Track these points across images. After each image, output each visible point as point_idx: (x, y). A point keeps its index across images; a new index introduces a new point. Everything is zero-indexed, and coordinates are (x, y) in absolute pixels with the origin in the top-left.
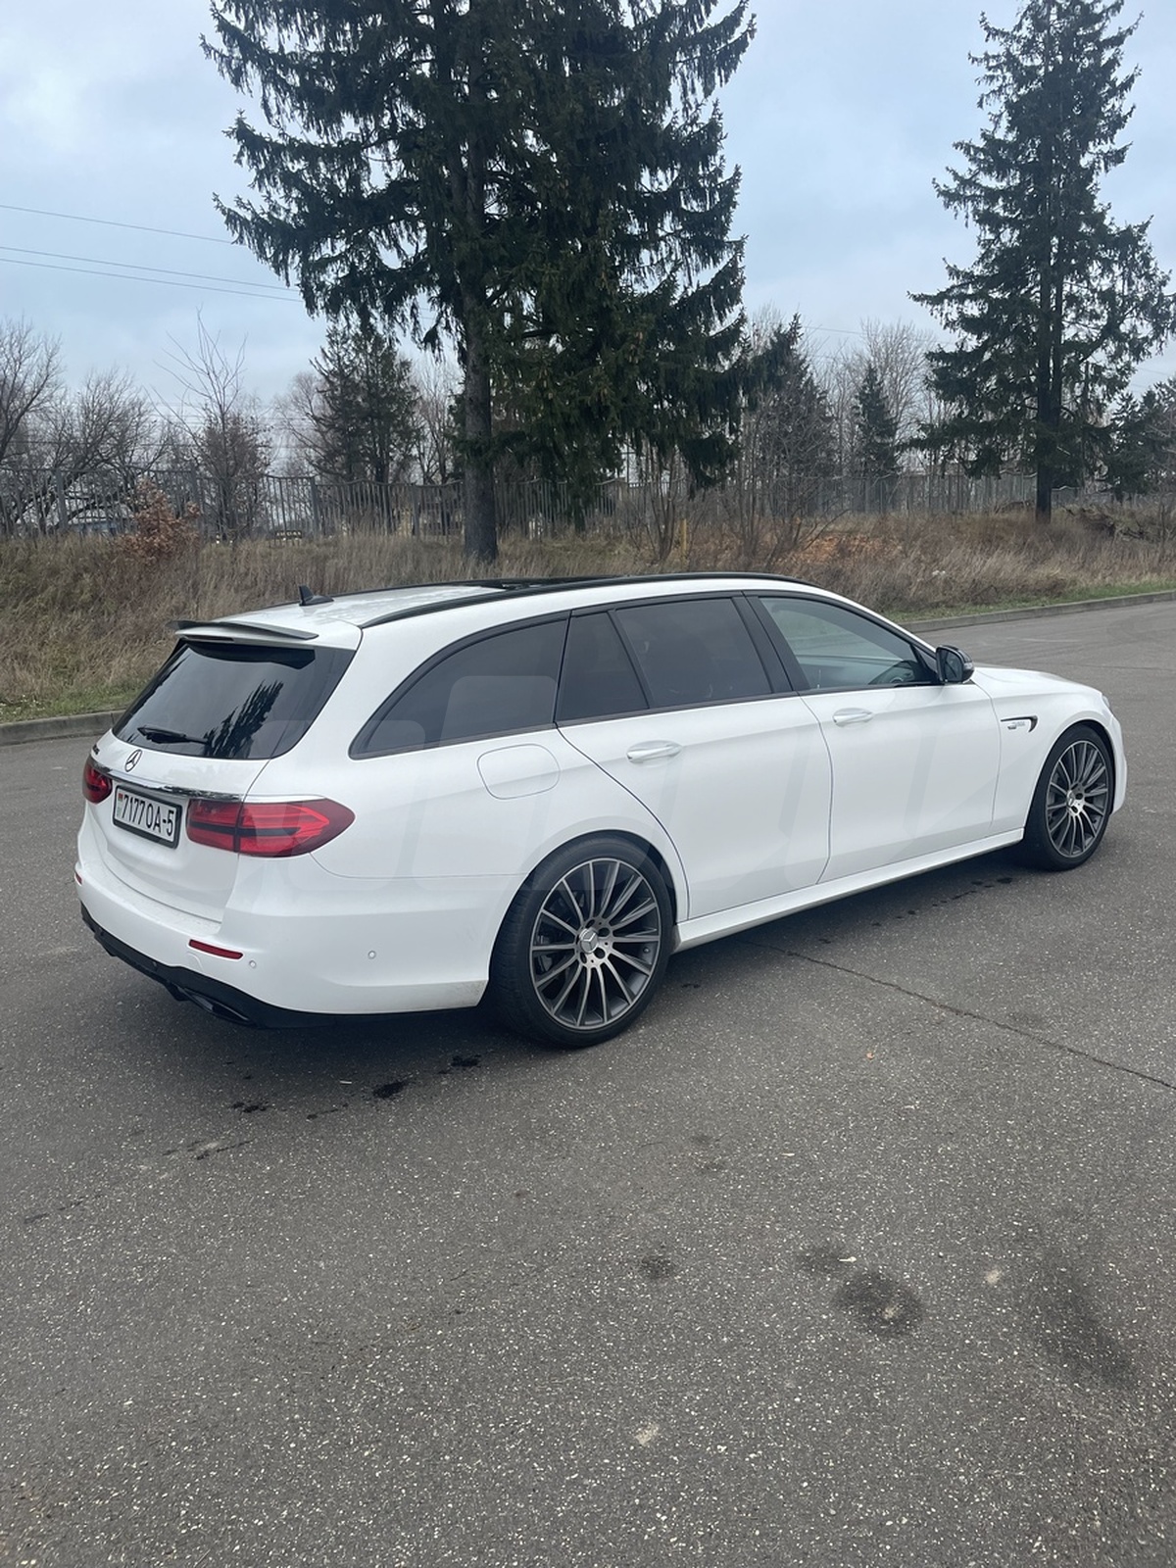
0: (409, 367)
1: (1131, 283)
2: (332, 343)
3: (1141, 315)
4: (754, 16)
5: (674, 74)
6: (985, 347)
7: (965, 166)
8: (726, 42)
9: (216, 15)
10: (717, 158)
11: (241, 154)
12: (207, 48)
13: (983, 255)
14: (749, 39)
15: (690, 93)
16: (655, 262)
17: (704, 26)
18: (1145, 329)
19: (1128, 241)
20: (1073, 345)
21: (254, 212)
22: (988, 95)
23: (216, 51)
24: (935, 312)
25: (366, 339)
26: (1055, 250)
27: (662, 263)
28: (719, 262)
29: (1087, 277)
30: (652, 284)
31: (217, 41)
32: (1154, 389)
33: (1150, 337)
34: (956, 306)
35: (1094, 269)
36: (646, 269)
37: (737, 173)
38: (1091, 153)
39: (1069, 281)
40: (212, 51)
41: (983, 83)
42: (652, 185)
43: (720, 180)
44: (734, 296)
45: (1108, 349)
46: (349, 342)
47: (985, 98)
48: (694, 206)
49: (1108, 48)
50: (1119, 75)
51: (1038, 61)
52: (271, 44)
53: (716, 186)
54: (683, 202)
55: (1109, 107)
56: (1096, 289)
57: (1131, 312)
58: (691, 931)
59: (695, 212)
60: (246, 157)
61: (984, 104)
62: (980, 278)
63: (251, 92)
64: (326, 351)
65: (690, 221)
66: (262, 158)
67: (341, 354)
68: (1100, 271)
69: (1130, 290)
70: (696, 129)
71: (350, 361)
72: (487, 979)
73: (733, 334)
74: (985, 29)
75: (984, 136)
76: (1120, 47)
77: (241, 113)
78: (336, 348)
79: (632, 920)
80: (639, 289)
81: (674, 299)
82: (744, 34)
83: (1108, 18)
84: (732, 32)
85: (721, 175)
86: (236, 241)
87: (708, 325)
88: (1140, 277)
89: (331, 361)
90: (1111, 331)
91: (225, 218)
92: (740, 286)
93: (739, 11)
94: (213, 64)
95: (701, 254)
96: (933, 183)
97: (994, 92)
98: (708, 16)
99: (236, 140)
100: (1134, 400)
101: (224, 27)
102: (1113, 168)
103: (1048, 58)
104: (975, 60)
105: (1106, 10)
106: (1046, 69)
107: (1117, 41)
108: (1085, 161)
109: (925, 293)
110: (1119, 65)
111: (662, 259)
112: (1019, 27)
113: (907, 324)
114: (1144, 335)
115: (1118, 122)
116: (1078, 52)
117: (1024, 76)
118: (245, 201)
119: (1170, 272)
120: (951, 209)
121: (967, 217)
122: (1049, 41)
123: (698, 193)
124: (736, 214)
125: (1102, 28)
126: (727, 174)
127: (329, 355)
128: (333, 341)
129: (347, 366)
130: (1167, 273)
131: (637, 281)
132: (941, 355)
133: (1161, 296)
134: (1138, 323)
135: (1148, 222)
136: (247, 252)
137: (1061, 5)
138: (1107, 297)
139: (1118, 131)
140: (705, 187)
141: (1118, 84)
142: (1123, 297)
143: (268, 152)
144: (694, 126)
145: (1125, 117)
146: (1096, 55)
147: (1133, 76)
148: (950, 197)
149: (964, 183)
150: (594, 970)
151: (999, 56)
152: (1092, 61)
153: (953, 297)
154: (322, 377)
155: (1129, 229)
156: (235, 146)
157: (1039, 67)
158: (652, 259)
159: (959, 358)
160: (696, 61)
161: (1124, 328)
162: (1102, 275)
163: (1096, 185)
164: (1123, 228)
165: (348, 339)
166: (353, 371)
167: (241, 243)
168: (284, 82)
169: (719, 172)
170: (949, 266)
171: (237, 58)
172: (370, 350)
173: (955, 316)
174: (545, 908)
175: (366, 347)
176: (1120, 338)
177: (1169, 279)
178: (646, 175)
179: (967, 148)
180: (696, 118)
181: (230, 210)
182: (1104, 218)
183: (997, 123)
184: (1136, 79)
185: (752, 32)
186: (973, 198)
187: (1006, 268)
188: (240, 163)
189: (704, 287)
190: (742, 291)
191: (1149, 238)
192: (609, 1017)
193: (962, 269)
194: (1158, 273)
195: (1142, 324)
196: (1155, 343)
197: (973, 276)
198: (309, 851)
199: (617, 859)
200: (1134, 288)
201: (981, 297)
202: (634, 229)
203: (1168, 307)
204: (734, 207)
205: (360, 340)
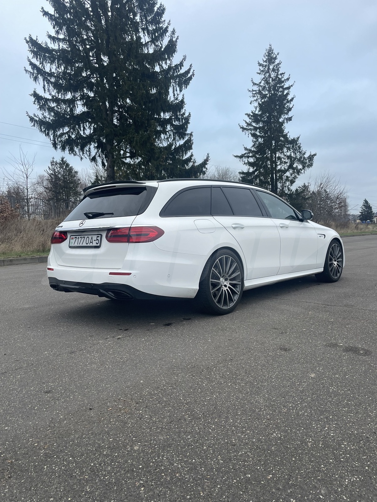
0: (77, 173)
1: (295, 154)
2: (52, 165)
3: (299, 163)
4: (194, 71)
5: (170, 86)
6: (256, 170)
7: (248, 120)
8: (186, 77)
9: (29, 61)
10: (184, 110)
11: (35, 101)
12: (26, 71)
13: (253, 145)
14: (193, 77)
15: (175, 91)
16: (166, 138)
17: (180, 73)
18: (300, 167)
19: (294, 142)
20: (280, 171)
21: (39, 118)
22: (253, 101)
23: (29, 71)
24: (241, 160)
25: (63, 164)
26: (274, 145)
27: (168, 138)
28: (184, 139)
29: (283, 152)
30: (165, 144)
31: (29, 68)
32: (298, 188)
33: (302, 168)
34: (247, 159)
35: (285, 150)
36: (163, 140)
37: (190, 114)
38: (283, 118)
39: (278, 153)
40: (28, 72)
41: (251, 97)
42: (164, 117)
43: (184, 116)
44: (190, 148)
45: (290, 172)
46: (58, 165)
47: (252, 102)
48: (177, 123)
49: (286, 90)
50: (289, 97)
51: (267, 93)
52: (47, 69)
53: (183, 118)
54: (173, 122)
55: (286, 105)
56: (286, 155)
57: (296, 162)
58: (248, 284)
59: (177, 125)
60: (36, 102)
61: (252, 103)
62: (254, 151)
63: (39, 83)
64: (50, 168)
65: (176, 127)
66: (41, 103)
67: (55, 168)
68: (287, 150)
69: (295, 156)
70: (177, 101)
71: (57, 170)
72: (198, 288)
73: (189, 159)
74: (253, 83)
75: (252, 112)
76: (290, 90)
77: (35, 89)
78: (53, 167)
79: (234, 276)
80: (161, 145)
81: (172, 148)
82: (191, 75)
83: (286, 82)
84: (188, 75)
85: (185, 115)
86: (33, 126)
87: (183, 156)
88: (298, 152)
89: (52, 170)
90: (291, 167)
91: (30, 119)
92: (192, 145)
93: (190, 69)
94: (28, 75)
95: (179, 137)
96: (239, 125)
97: (255, 100)
98: (181, 70)
99: (33, 97)
100: (293, 191)
101: (31, 64)
102: (289, 122)
103: (270, 92)
104: (250, 91)
105: (285, 80)
106: (269, 95)
107: (288, 88)
108: (281, 120)
109: (238, 155)
110: (289, 95)
111: (168, 137)
112: (260, 83)
113: (228, 167)
114: (300, 168)
115: (290, 109)
116: (278, 91)
117: (264, 96)
118: (36, 115)
119: (306, 151)
120: (244, 132)
121: (248, 134)
122: (270, 88)
123: (178, 119)
124: (189, 126)
125: (284, 85)
126: (187, 114)
127: (51, 168)
128: (52, 164)
129: (57, 172)
130: (305, 151)
131: (160, 143)
132: (243, 173)
133: (304, 158)
134: (298, 165)
135: (299, 137)
136: (36, 129)
137: (272, 78)
138: (289, 157)
139: (289, 112)
140: (180, 118)
141: (289, 100)
142: (294, 158)
143: (43, 101)
144: (177, 100)
145: (291, 108)
146: (283, 92)
147: (293, 98)
148: (243, 129)
149: (249, 124)
150: (225, 290)
151: (256, 90)
152: (281, 93)
153: (246, 156)
154: (48, 175)
155: (294, 139)
156: (33, 99)
157: (267, 94)
158: (164, 137)
159: (248, 174)
160: (177, 82)
161: (294, 166)
162: (287, 151)
163: (284, 127)
164: (292, 139)
165: (57, 164)
166: (59, 174)
167: (34, 126)
168: (49, 81)
169: (184, 114)
170: (244, 147)
171: (36, 73)
172: (64, 167)
173: (246, 161)
174: (213, 268)
175: (63, 167)
176: (293, 169)
177: (306, 153)
178: (162, 114)
179: (249, 115)
180: (177, 98)
181: (31, 116)
182: (287, 135)
183: (256, 109)
184: (294, 98)
185: (193, 75)
186: (250, 129)
187: (260, 149)
188: (35, 104)
189: (181, 145)
190: (192, 146)
191: (300, 141)
192: (229, 306)
193: (248, 148)
194: (303, 151)
195: (299, 165)
196: (303, 170)
197: (252, 151)
198: (153, 241)
199: (231, 256)
200: (296, 155)
201: (254, 157)
202: (159, 128)
203: (306, 161)
204: (189, 124)
205: (61, 164)
